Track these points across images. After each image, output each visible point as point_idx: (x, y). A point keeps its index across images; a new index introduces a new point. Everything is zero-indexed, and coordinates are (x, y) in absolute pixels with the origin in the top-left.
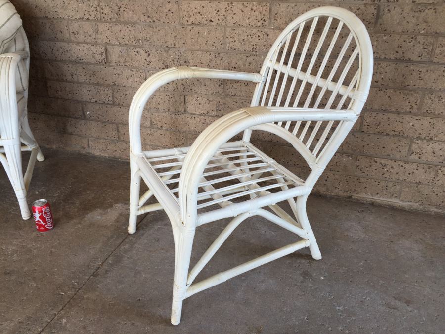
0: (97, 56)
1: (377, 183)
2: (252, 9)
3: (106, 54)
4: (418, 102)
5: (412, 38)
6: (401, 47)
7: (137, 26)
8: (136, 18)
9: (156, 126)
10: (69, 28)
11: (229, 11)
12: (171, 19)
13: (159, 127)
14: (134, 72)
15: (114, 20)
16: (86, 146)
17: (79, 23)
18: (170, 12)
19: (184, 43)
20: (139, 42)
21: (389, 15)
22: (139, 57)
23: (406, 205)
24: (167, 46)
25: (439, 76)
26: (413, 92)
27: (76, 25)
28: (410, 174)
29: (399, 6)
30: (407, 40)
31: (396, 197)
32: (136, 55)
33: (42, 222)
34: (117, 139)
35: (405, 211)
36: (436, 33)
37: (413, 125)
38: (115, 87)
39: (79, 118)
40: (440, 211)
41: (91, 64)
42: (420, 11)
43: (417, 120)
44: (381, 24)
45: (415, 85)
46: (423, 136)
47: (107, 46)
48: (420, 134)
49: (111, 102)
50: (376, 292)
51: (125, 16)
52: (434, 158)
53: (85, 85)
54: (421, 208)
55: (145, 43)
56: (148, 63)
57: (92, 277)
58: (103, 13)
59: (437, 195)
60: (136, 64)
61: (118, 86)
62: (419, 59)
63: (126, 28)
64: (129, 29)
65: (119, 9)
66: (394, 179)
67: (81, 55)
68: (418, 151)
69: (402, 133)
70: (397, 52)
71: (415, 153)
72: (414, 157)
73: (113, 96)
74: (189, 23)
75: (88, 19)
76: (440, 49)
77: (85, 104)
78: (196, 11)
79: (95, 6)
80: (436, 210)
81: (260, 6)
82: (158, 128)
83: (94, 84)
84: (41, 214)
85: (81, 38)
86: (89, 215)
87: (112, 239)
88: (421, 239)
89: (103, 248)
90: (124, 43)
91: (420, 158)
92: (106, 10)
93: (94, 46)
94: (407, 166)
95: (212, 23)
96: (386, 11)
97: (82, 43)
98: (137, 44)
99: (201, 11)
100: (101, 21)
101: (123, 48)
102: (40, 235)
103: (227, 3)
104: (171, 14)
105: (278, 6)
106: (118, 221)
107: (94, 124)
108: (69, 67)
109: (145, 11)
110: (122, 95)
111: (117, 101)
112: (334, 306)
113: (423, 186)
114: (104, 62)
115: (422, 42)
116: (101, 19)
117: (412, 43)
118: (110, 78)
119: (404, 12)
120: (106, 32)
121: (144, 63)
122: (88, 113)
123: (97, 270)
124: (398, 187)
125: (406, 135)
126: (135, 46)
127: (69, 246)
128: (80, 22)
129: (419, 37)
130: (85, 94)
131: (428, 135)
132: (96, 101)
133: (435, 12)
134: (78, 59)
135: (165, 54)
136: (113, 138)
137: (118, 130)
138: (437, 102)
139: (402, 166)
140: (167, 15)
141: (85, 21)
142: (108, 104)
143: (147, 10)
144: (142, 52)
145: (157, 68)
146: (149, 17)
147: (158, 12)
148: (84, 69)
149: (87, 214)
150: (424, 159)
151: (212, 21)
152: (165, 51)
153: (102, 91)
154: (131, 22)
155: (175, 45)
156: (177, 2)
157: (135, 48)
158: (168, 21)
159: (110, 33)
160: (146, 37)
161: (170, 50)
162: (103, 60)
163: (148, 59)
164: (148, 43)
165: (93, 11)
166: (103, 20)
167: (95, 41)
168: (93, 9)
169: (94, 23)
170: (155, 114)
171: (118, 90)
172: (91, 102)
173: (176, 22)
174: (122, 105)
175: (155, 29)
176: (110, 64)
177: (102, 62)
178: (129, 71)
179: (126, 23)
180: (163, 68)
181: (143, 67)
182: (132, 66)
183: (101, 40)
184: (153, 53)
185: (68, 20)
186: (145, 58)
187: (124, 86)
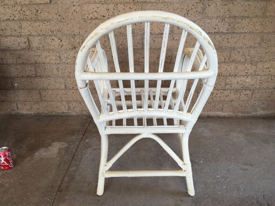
0: (21, 45)
1: (210, 104)
2: (130, 8)
3: (29, 42)
4: (228, 55)
5: (223, 20)
6: (217, 25)
7: (52, 22)
8: (50, 17)
9: (69, 88)
11: (116, 10)
12: (76, 16)
13: (71, 88)
14: (51, 53)
15: (34, 19)
16: (15, 108)
17: (6, 23)
18: (75, 12)
19: (86, 31)
20: (53, 32)
21: (209, 7)
22: (53, 43)
23: (225, 114)
24: (74, 34)
25: (238, 40)
26: (225, 50)
27: (4, 24)
28: (226, 96)
29: (214, 2)
30: (220, 21)
31: (220, 111)
32: (52, 42)
33: (6, 164)
34: (40, 100)
35: (226, 118)
36: (235, 16)
37: (226, 69)
38: (37, 64)
39: (9, 89)
40: (244, 115)
41: (17, 50)
42: (226, 5)
43: (228, 65)
44: (205, 13)
45: (226, 46)
46: (232, 74)
47: (29, 37)
48: (230, 73)
49: (35, 75)
50: (233, 163)
51: (42, 16)
52: (238, 86)
53: (13, 65)
54: (234, 114)
55: (58, 33)
56: (61, 46)
57: (58, 193)
58: (25, 15)
59: (241, 106)
60: (52, 47)
61: (38, 63)
62: (227, 32)
63: (43, 24)
65: (37, 11)
66: (218, 101)
67: (9, 44)
68: (230, 83)
69: (221, 74)
70: (215, 29)
71: (228, 85)
72: (228, 87)
73: (35, 71)
74: (89, 18)
75: (13, 19)
76: (237, 25)
77: (13, 79)
78: (93, 10)
79: (18, 10)
80: (241, 115)
81: (135, 6)
82: (70, 89)
83: (20, 64)
84: (5, 157)
85: (8, 32)
86: (37, 153)
87: (62, 166)
88: (241, 131)
89: (58, 173)
90: (42, 34)
91: (231, 87)
92: (28, 13)
93: (19, 38)
94: (225, 92)
95: (104, 18)
96: (208, 6)
97: (9, 36)
98: (52, 34)
99: (97, 10)
100: (23, 20)
101: (41, 37)
102: (5, 173)
103: (114, 4)
104: (76, 13)
105: (146, 6)
106: (60, 154)
107: (21, 92)
109: (56, 12)
110: (42, 70)
111: (39, 74)
112: (215, 176)
113: (234, 102)
114: (27, 48)
115: (228, 22)
116: (23, 19)
117: (223, 23)
118: (32, 59)
119: (218, 6)
120: (27, 28)
121: (58, 46)
122: (16, 85)
123: (59, 188)
124: (221, 105)
125: (223, 75)
126: (50, 35)
127: (32, 176)
128: (8, 22)
129: (226, 19)
130: (13, 71)
131: (234, 73)
132: (22, 76)
133: (233, 5)
134: (6, 48)
135: (73, 40)
136: (37, 100)
137: (40, 94)
138: (238, 54)
139: (222, 93)
141: (11, 21)
142: (32, 77)
143: (58, 11)
144: (56, 39)
145: (68, 49)
146: (60, 16)
147: (66, 12)
148: (11, 54)
149: (35, 153)
150: (233, 87)
151: (105, 17)
152: (73, 37)
153: (27, 68)
154: (46, 20)
155: (80, 33)
156: (79, 5)
157: (51, 37)
158: (73, 17)
159: (31, 28)
160: (58, 29)
161: (76, 36)
162: (27, 47)
163: (61, 44)
164: (60, 33)
165: (17, 14)
166: (26, 19)
167: (19, 34)
168: (17, 12)
169: (18, 22)
170: (68, 80)
171: (39, 67)
172: (18, 77)
173: (80, 18)
174: (43, 76)
175: (65, 24)
176: (32, 49)
177: (26, 48)
178: (47, 53)
179: (43, 21)
180: (72, 49)
181: (57, 49)
182: (49, 49)
183: (24, 33)
184: (64, 39)
186: (58, 43)
187: (44, 63)
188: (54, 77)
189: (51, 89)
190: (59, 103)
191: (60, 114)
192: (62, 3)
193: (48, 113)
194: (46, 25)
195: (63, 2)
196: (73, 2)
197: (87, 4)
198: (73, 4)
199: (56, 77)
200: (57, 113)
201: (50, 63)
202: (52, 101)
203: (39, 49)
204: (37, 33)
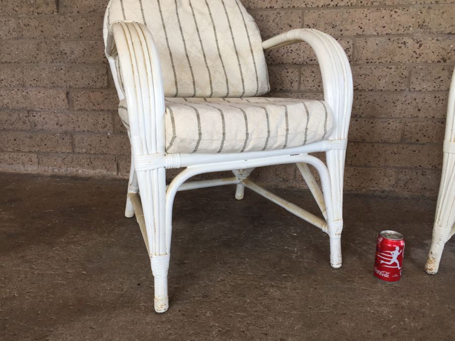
3: (354, 49)
7: (411, 9)
9: (409, 141)
10: (303, 20)
13: (413, 141)
14: (393, 70)
15: (377, 4)
17: (321, 12)
20: (409, 29)
22: (404, 49)
27: (315, 14)
32: (400, 47)
33: (398, 266)
47: (358, 39)
53: (309, 94)
55: (419, 30)
56: (417, 56)
60: (397, 59)
63: (393, 13)
64: (398, 13)
75: (336, 5)
82: (411, 143)
84: (401, 251)
90: (384, 33)
98: (406, 32)
100: (355, 7)
101: (381, 39)
108: (288, 72)
110: (363, 103)
120: (358, 21)
121: (411, 57)
126: (400, 35)
128: (324, 11)
134: (308, 60)
141: (331, 8)
144: (410, 42)
145: (429, 62)
148: (313, 72)
154: (402, 5)
157: (401, 38)
159: (367, 21)
160: (421, 23)
161: (450, 38)
163: (418, 52)
164: (422, 30)
166: (360, 4)
169: (345, 11)
170: (410, 124)
171: (359, 97)
174: (360, 116)
175: (437, 12)
178: (385, 69)
179: (394, 7)
180: (439, 62)
181: (407, 62)
182: (390, 62)
183: (349, 32)
184: (427, 43)
185: (303, 9)
186: (414, 50)
187: (371, 90)
188: (382, 118)
189: (369, 143)
190: (380, 171)
191: (377, 193)
193: (351, 190)
199: (387, 118)
200: (370, 190)
201: (384, 90)
202: (366, 166)
203: (371, 62)
204: (376, 30)
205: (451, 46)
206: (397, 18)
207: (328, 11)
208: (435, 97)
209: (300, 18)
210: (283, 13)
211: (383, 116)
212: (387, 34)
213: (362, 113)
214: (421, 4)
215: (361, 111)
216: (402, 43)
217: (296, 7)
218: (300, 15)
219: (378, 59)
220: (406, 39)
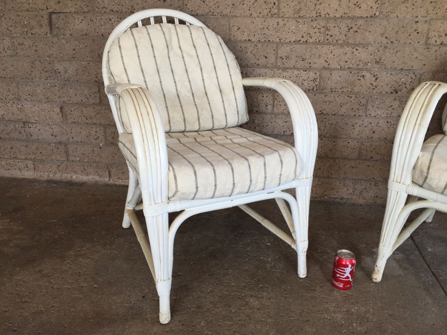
3: (320, 80)
7: (370, 48)
8: (371, 39)
9: (364, 157)
10: (277, 53)
12: (415, 40)
13: (368, 157)
14: (353, 98)
15: (341, 42)
17: (292, 47)
18: (416, 32)
20: (367, 65)
22: (363, 82)
27: (287, 48)
32: (359, 80)
33: (350, 279)
47: (323, 71)
51: (355, 37)
55: (375, 66)
56: (373, 88)
58: (328, 35)
60: (356, 89)
63: (354, 50)
64: (359, 51)
74: (437, 44)
75: (306, 41)
79: (318, 27)
82: (366, 160)
84: (352, 268)
85: (291, 63)
92: (335, 32)
93: (306, 72)
97: (291, 69)
98: (364, 67)
100: (323, 44)
101: (344, 72)
104: (416, 34)
108: (263, 96)
109: (383, 32)
116: (323, 41)
120: (325, 56)
121: (369, 88)
128: (295, 46)
140: (410, 35)
141: (301, 44)
143: (385, 30)
144: (368, 75)
146: (386, 38)
147: (399, 32)
152: (396, 74)
154: (362, 44)
155: (412, 67)
156: (427, 21)
157: (361, 72)
158: (410, 41)
159: (332, 56)
160: (378, 60)
161: (402, 73)
162: (315, 87)
163: (374, 84)
164: (378, 66)
165: (315, 33)
166: (327, 42)
167: (308, 66)
168: (316, 30)
169: (314, 46)
170: (366, 144)
171: (324, 120)
172: (284, 135)
173: (421, 43)
175: (392, 51)
176: (323, 91)
177: (313, 89)
178: (346, 97)
179: (355, 45)
180: (391, 93)
181: (365, 92)
182: (351, 92)
183: (316, 65)
184: (382, 77)
185: (277, 44)
186: (371, 83)
187: (334, 115)
188: (342, 138)
189: (332, 158)
190: (340, 182)
191: (337, 200)
192: (397, 17)
194: (359, 53)
195: (398, 15)
196: (417, 17)
197: (440, 19)
198: (417, 19)
199: (346, 138)
200: (331, 198)
201: (345, 114)
202: (328, 177)
203: (335, 91)
204: (339, 64)
205: (403, 80)
206: (358, 55)
207: (299, 46)
208: (388, 122)
209: (274, 51)
210: (259, 45)
211: (344, 136)
212: (349, 68)
213: (326, 133)
214: (378, 43)
215: (325, 132)
216: (361, 76)
217: (271, 41)
218: (275, 48)
219: (341, 89)
220: (364, 73)
